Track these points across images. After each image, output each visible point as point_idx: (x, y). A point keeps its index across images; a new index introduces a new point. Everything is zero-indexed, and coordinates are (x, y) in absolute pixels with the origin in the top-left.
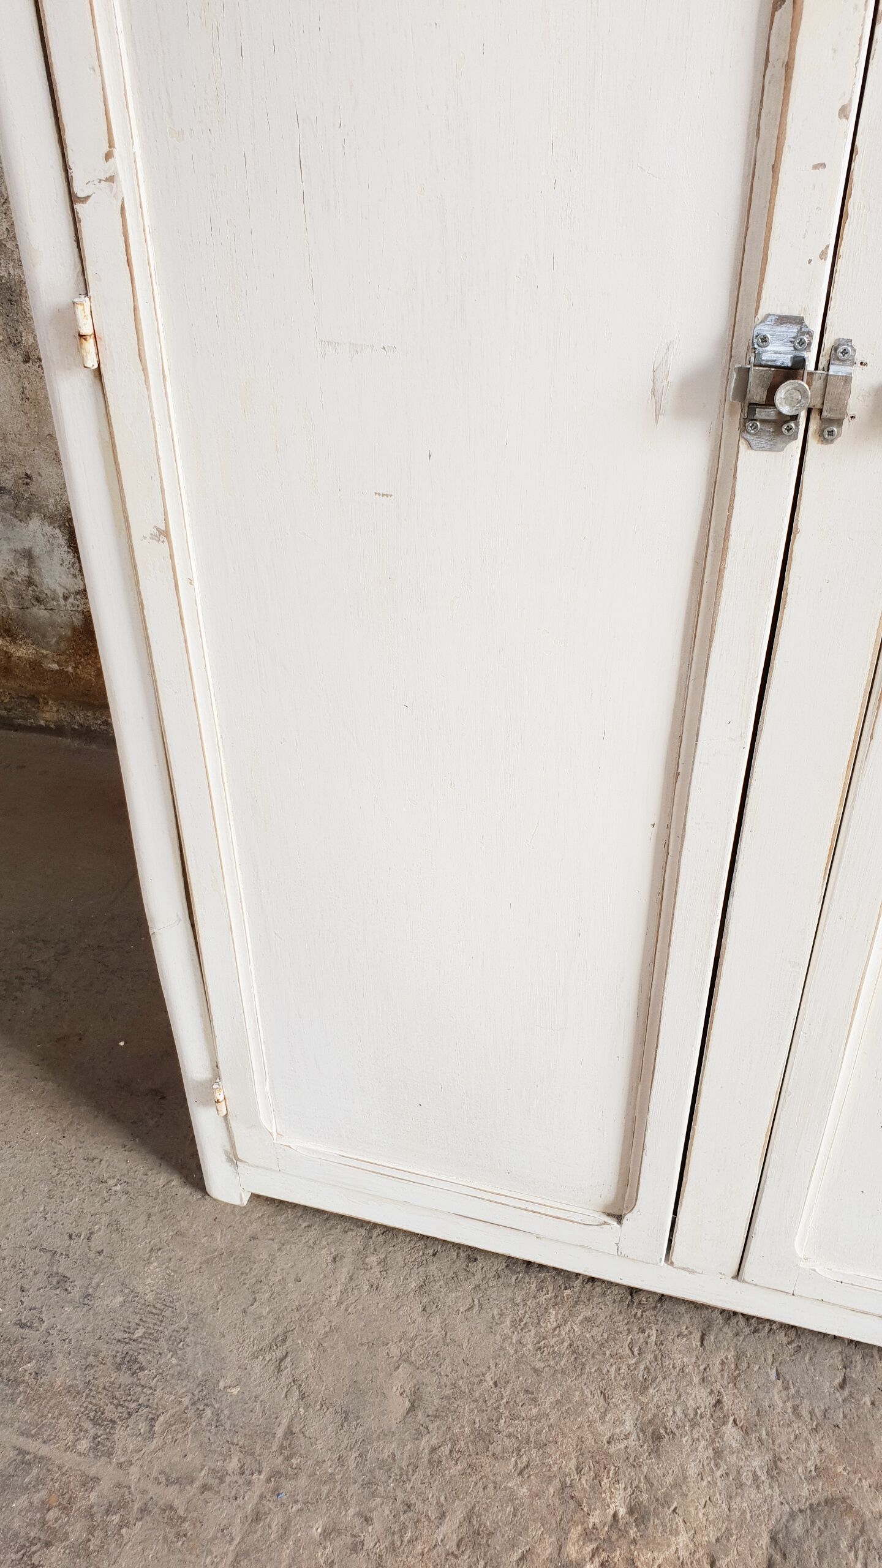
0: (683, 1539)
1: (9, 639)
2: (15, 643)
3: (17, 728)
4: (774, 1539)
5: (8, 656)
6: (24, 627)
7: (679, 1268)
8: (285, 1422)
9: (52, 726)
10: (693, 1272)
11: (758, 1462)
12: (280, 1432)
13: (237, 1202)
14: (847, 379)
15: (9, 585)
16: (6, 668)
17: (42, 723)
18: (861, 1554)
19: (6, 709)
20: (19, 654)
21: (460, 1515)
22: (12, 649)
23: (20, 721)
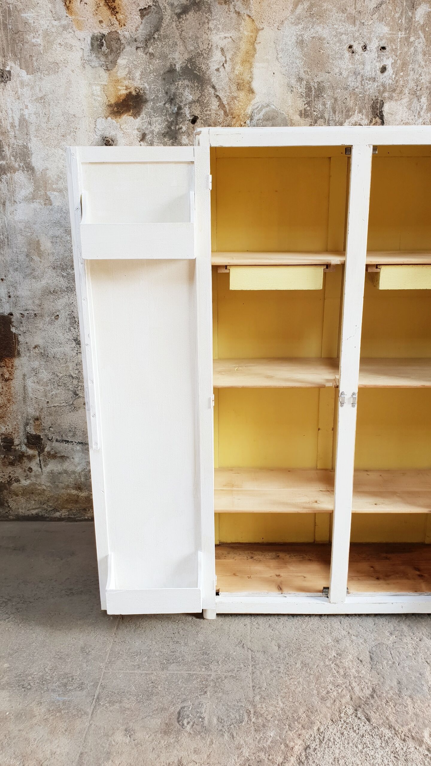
0: (350, 656)
1: (79, 491)
2: (81, 492)
3: (77, 521)
4: (370, 652)
5: (78, 496)
6: (85, 486)
7: (333, 603)
8: (250, 656)
9: (90, 518)
10: (335, 603)
11: (361, 641)
12: (250, 658)
13: (214, 619)
14: (344, 397)
15: (83, 473)
16: (76, 501)
17: (86, 518)
18: (389, 650)
19: (74, 515)
20: (82, 495)
21: (300, 662)
22: (80, 494)
23: (78, 518)
